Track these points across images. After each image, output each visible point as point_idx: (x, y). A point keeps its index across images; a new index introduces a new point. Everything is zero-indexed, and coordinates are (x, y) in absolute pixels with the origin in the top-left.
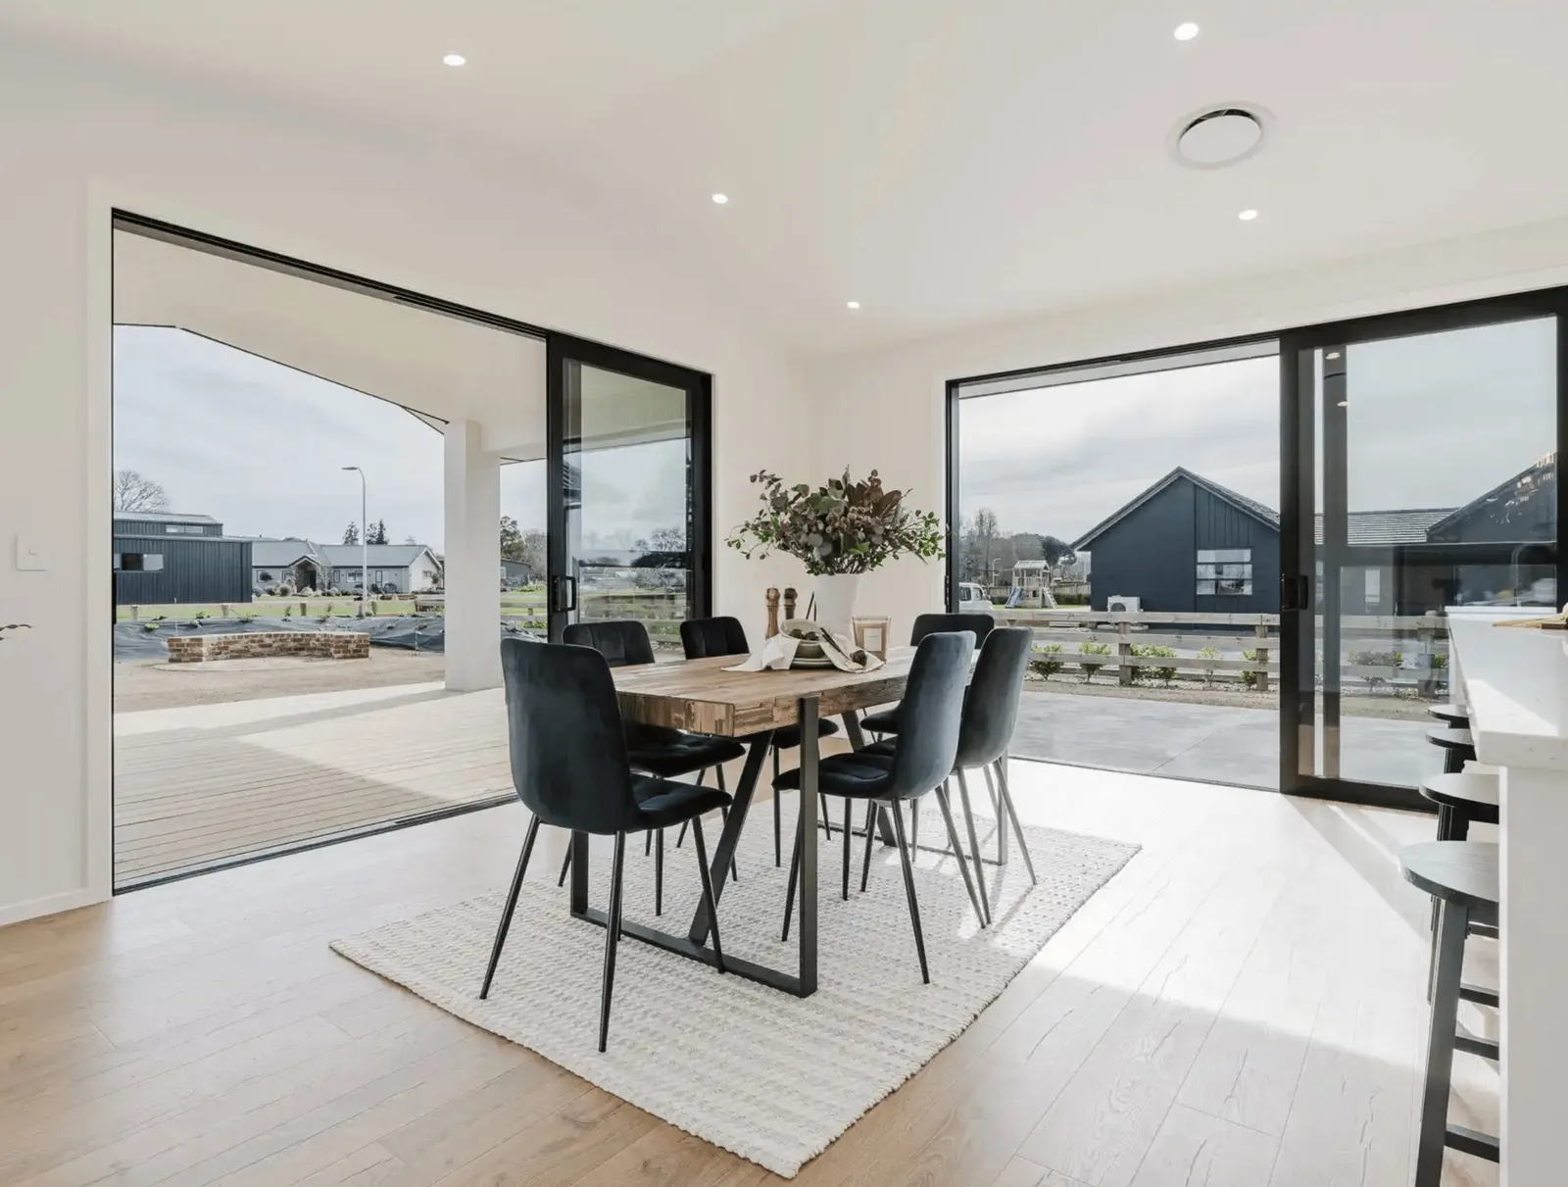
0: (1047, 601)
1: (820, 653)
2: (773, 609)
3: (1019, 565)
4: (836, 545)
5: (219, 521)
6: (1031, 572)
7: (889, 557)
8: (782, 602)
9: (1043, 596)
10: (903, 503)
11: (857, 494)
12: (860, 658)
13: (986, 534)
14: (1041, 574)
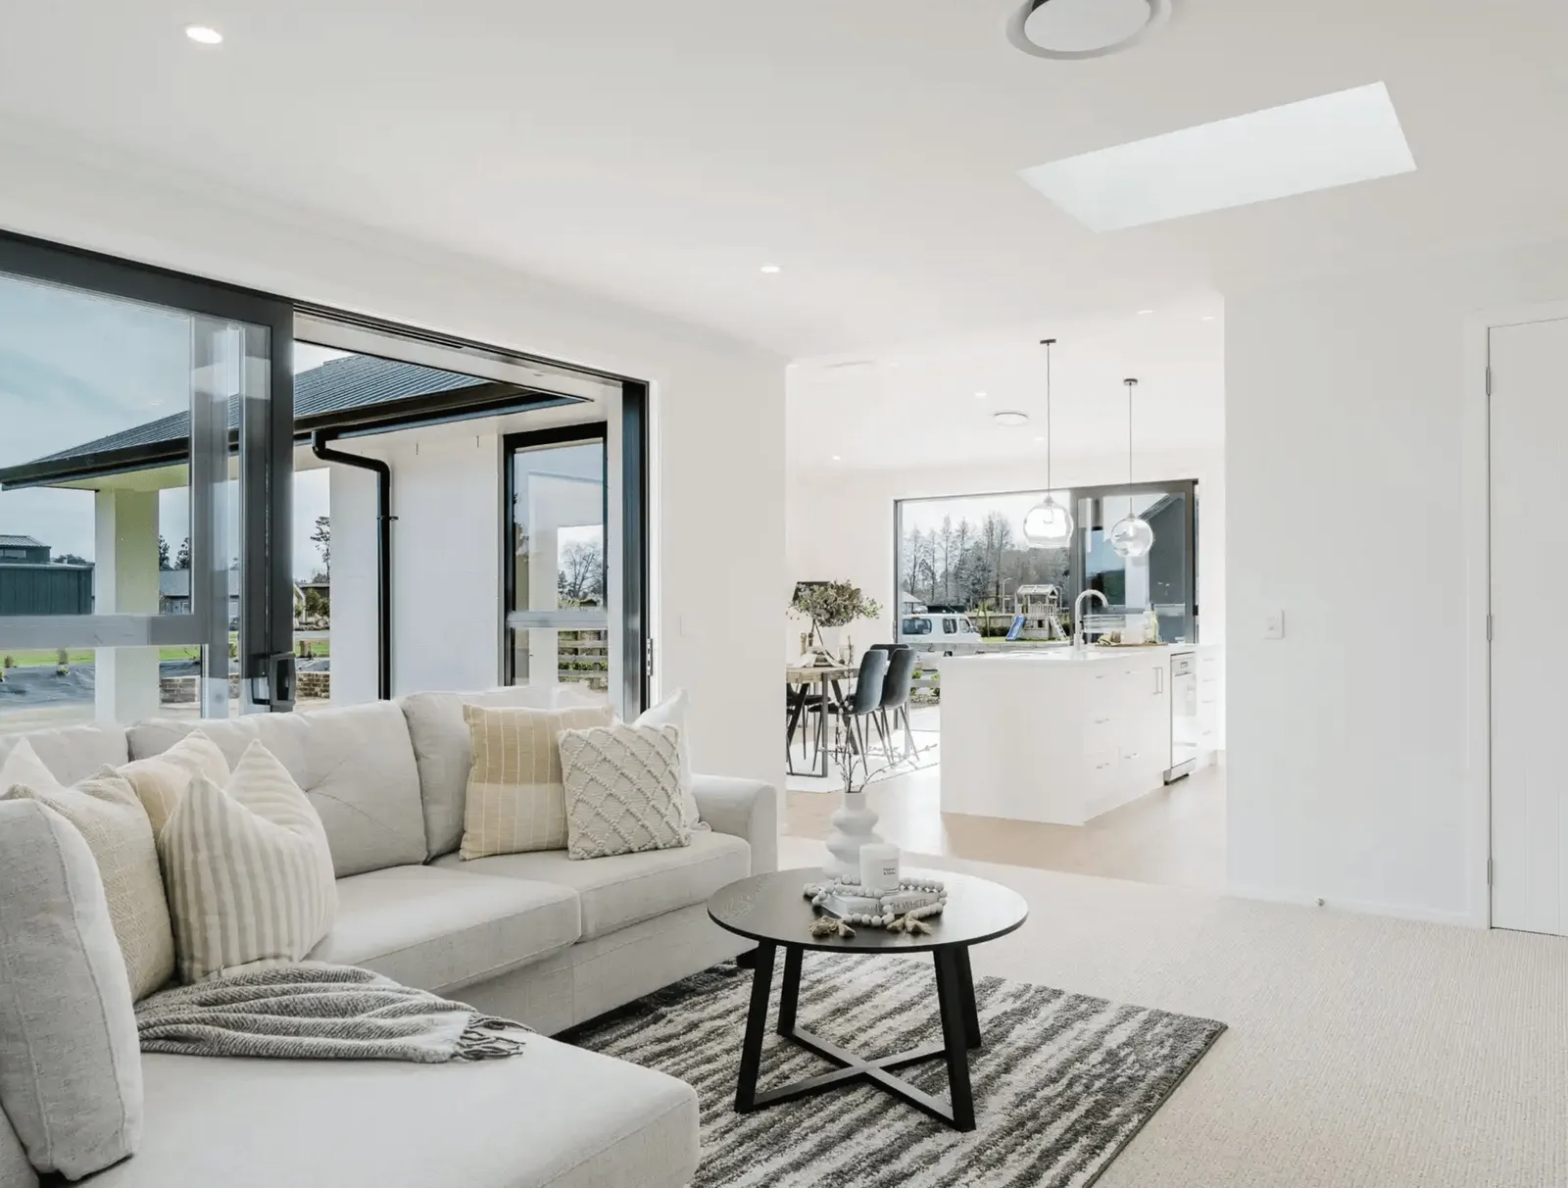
0: (1054, 632)
1: (826, 660)
2: (804, 641)
3: (1024, 590)
4: (832, 614)
5: (45, 543)
6: (1036, 599)
7: (855, 618)
8: (807, 639)
9: (1050, 626)
10: (862, 593)
11: (841, 589)
12: (842, 662)
13: (996, 545)
14: (1047, 601)
